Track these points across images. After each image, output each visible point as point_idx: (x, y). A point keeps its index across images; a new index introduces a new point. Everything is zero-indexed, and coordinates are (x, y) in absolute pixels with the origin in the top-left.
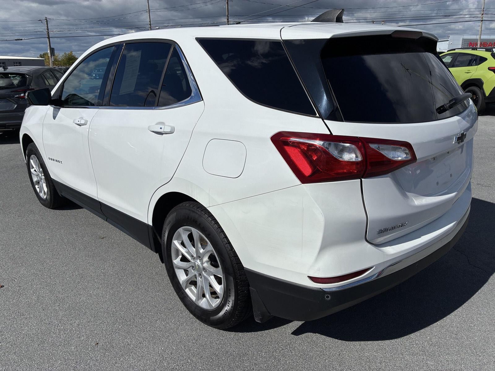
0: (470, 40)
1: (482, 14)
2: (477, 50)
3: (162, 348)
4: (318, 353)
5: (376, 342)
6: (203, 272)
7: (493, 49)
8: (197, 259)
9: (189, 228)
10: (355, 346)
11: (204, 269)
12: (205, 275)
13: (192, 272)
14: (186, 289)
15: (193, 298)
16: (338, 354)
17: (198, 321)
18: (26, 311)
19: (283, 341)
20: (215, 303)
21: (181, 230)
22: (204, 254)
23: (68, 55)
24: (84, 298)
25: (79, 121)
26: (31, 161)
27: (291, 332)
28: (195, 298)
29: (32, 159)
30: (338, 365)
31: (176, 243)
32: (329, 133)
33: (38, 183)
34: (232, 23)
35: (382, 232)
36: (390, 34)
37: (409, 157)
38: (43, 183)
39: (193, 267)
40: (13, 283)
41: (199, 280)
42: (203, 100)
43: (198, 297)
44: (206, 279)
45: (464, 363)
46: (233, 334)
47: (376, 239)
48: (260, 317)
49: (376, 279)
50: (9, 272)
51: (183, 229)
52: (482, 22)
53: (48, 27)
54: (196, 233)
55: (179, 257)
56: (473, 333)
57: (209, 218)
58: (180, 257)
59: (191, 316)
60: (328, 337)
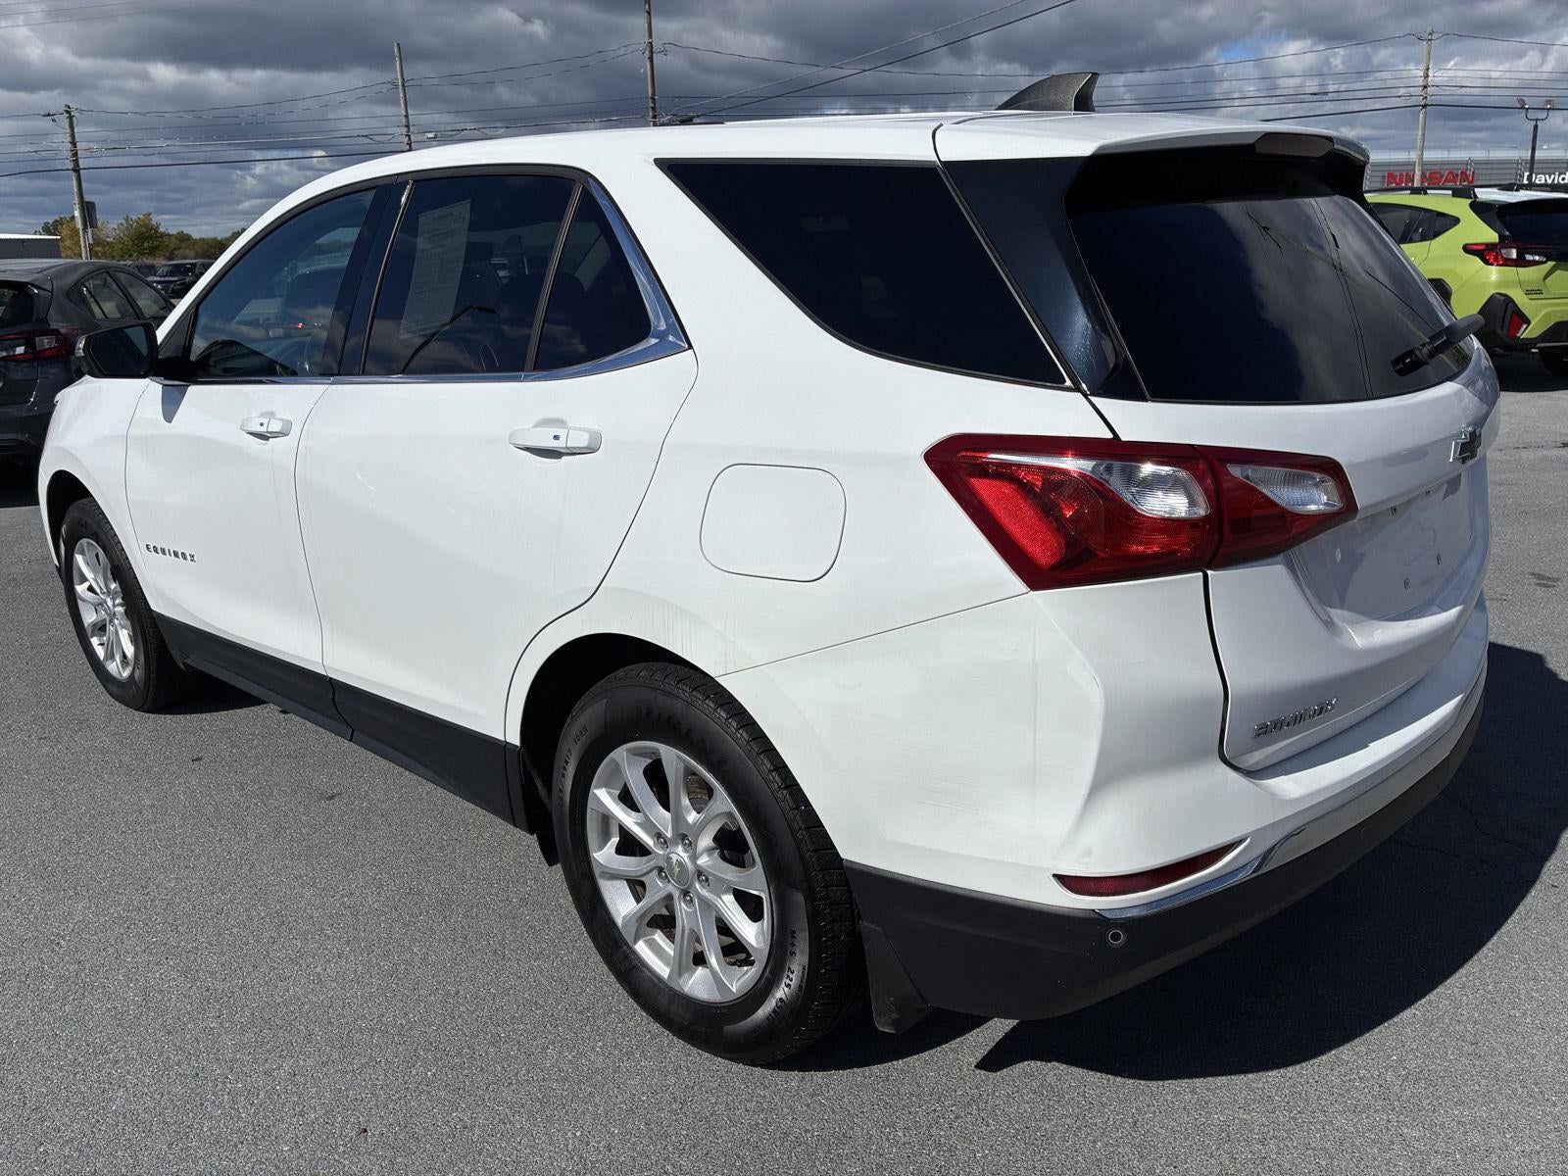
0: (1389, 164)
1: (1425, 87)
2: (1426, 193)
3: (578, 1134)
4: (1068, 1121)
5: (1239, 1080)
6: (697, 886)
7: (1476, 190)
8: (677, 845)
9: (650, 748)
10: (1177, 1094)
11: (700, 873)
12: (704, 892)
13: (658, 888)
14: (635, 942)
15: (663, 970)
16: (1130, 1121)
17: (679, 1043)
18: (110, 1039)
19: (956, 1091)
20: (740, 981)
21: (620, 754)
22: (700, 828)
23: (138, 223)
24: (297, 989)
25: (262, 424)
26: (79, 559)
27: (974, 1061)
28: (668, 970)
29: (82, 553)
30: (1134, 1154)
31: (604, 797)
32: (1110, 435)
33: (100, 629)
34: (665, 119)
35: (1268, 731)
36: (1252, 142)
37: (1338, 505)
38: (119, 628)
39: (661, 870)
40: (53, 951)
41: (681, 908)
42: (690, 347)
43: (680, 967)
44: (707, 905)
45: (1509, 1125)
46: (794, 1077)
47: (1248, 755)
48: (895, 1016)
49: (1253, 876)
50: (36, 918)
51: (628, 750)
52: (1424, 110)
53: (73, 136)
54: (673, 759)
55: (613, 840)
56: (1524, 1038)
57: (719, 711)
58: (615, 840)
59: (656, 1027)
60: (1091, 1073)
